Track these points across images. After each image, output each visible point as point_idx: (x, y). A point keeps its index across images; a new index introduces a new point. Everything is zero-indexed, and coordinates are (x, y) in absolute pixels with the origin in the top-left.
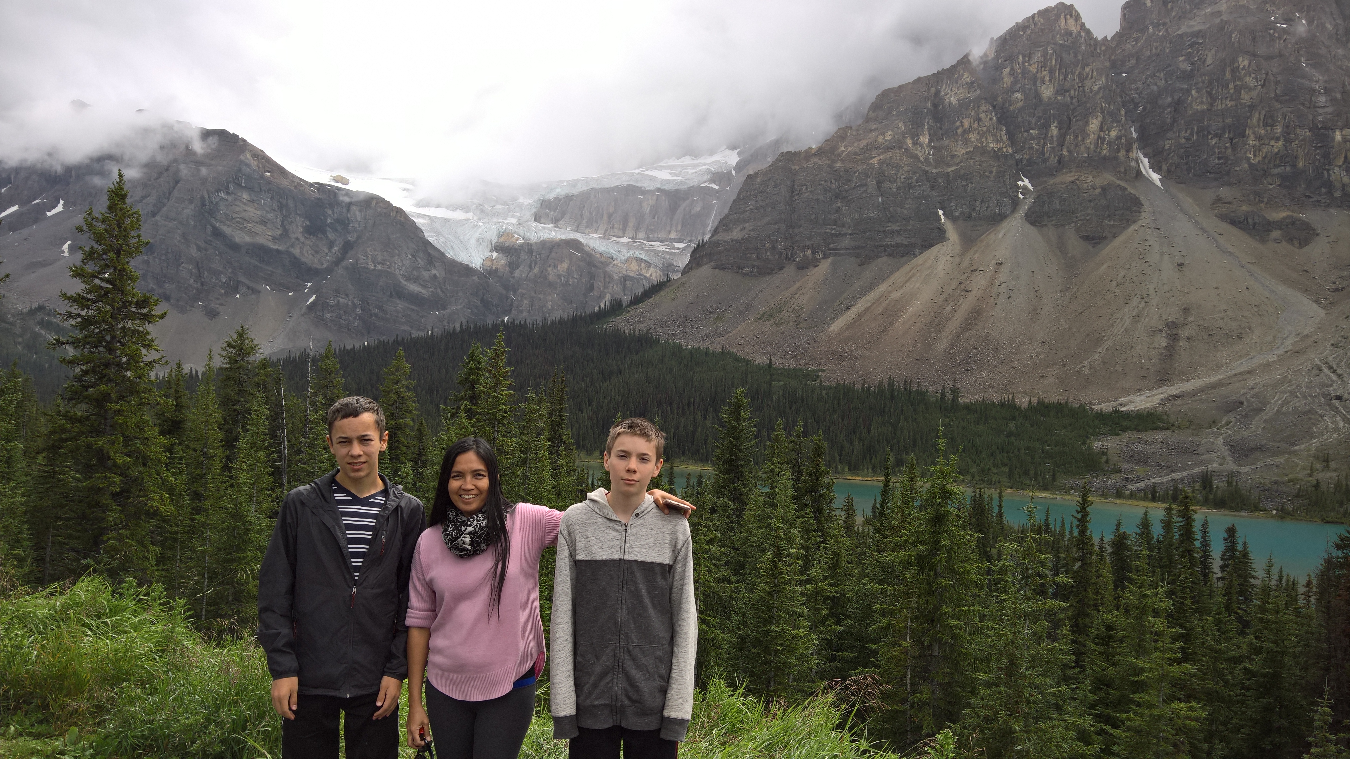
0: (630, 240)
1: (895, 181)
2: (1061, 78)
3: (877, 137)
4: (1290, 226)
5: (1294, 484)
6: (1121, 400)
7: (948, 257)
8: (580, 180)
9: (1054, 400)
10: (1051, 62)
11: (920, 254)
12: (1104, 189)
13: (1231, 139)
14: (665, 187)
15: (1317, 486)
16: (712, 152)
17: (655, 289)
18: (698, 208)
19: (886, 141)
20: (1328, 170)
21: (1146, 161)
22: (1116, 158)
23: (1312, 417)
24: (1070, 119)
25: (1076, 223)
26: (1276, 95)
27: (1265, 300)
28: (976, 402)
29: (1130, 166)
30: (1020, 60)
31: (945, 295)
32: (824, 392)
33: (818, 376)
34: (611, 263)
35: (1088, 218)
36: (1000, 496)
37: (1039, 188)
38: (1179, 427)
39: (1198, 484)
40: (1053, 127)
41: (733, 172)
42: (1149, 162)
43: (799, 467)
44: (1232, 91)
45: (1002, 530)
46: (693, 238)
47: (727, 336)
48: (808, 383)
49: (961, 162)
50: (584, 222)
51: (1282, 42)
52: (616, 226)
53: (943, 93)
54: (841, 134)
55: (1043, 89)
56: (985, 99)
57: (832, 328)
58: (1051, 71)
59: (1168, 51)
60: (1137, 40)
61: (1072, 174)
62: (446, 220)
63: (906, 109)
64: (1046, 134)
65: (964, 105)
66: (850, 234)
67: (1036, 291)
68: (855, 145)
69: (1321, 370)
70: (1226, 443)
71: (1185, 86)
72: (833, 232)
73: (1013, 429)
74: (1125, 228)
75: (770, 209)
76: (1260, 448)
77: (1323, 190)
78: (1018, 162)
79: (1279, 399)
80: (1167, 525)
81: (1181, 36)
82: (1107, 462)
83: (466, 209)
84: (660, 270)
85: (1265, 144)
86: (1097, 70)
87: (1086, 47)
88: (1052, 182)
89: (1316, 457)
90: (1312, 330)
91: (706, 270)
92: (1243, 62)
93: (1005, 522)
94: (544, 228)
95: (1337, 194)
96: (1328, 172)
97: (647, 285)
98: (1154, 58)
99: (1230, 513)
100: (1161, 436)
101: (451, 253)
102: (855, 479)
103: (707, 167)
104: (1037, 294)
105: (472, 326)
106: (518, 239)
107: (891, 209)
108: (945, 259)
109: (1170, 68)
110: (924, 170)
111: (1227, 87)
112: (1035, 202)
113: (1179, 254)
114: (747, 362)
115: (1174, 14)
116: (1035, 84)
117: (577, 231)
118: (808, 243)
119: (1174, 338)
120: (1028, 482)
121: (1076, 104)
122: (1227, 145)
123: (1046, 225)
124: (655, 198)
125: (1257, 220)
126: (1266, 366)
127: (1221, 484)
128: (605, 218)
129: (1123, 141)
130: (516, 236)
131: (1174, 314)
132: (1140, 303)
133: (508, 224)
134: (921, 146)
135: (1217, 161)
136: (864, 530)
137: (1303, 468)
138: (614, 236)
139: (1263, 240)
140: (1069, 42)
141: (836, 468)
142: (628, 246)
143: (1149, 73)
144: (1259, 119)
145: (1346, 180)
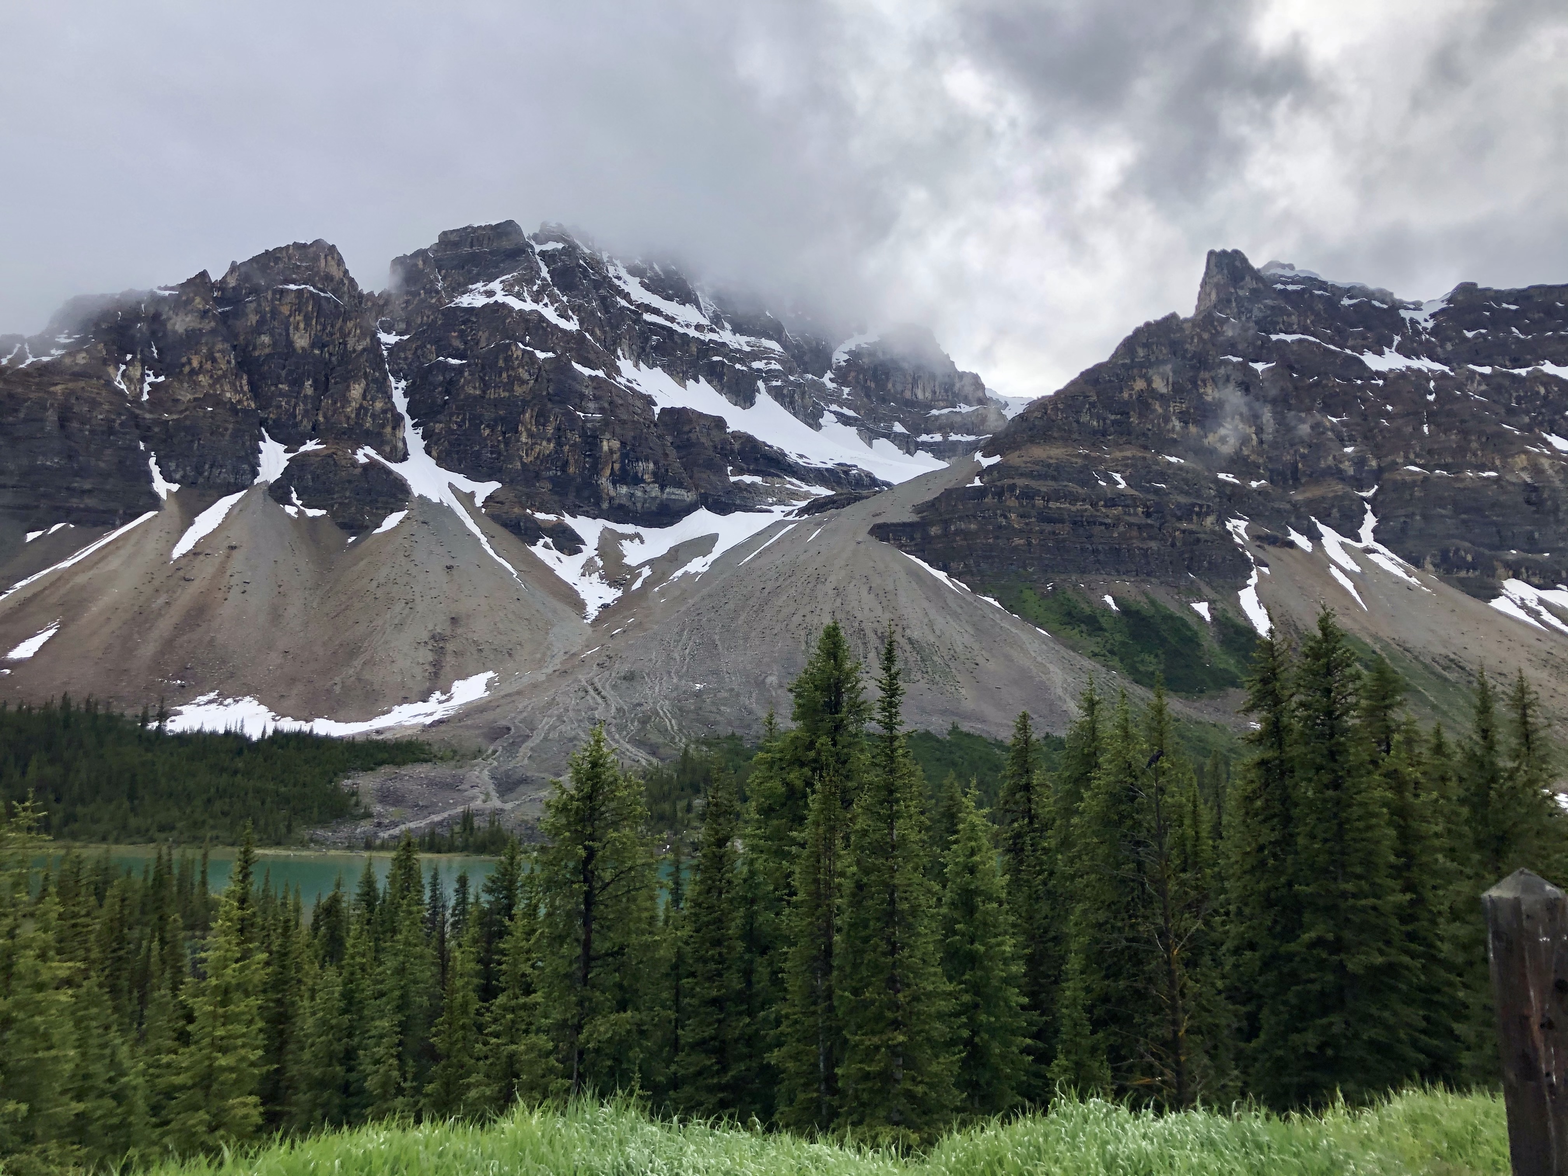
1: (88, 421)
2: (318, 328)
3: (63, 357)
4: (558, 532)
7: (163, 534)
9: (295, 727)
10: (308, 307)
11: (121, 524)
12: (366, 468)
13: (504, 433)
20: (596, 481)
22: (380, 434)
24: (327, 379)
25: (332, 506)
26: (548, 393)
27: (536, 613)
28: (191, 729)
29: (395, 447)
30: (270, 296)
31: (156, 583)
35: (346, 502)
38: (441, 759)
39: (458, 827)
40: (307, 385)
44: (505, 381)
49: (185, 410)
51: (554, 338)
53: (165, 318)
55: (296, 337)
56: (222, 335)
58: (307, 319)
59: (440, 322)
60: (407, 303)
61: (328, 446)
64: (299, 393)
65: (193, 338)
67: (280, 586)
69: (587, 692)
70: (492, 777)
71: (457, 366)
76: (524, 781)
77: (591, 498)
78: (262, 419)
79: (546, 724)
81: (455, 309)
82: (357, 805)
85: (537, 444)
86: (362, 328)
87: (349, 299)
90: (578, 648)
92: (517, 352)
95: (605, 504)
98: (425, 328)
100: (422, 770)
104: (280, 590)
107: (81, 459)
109: (440, 344)
110: (133, 413)
111: (500, 375)
112: (281, 475)
113: (446, 554)
115: (447, 283)
116: (287, 330)
119: (440, 652)
121: (336, 363)
122: (500, 438)
125: (529, 525)
126: (535, 686)
127: (482, 825)
129: (389, 416)
131: (441, 625)
132: (404, 609)
134: (130, 380)
135: (489, 455)
140: (330, 288)
143: (419, 343)
144: (532, 417)
145: (612, 493)
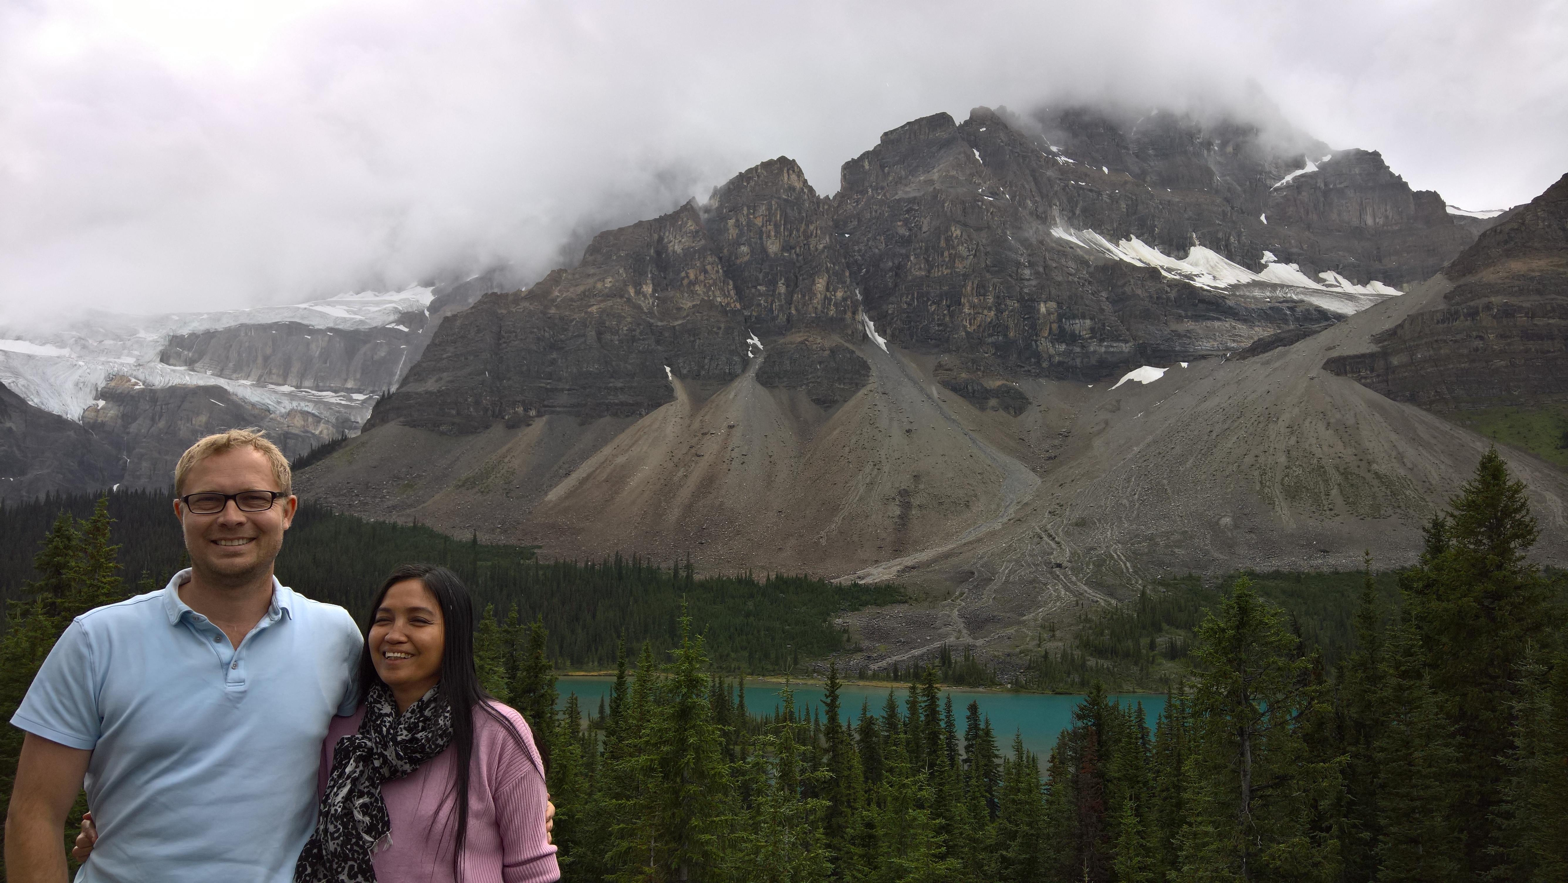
0: (293, 389)
1: (616, 333)
2: (786, 234)
3: (595, 283)
4: (1005, 395)
5: (1026, 655)
6: (859, 573)
7: (677, 419)
8: (226, 313)
9: (793, 574)
10: (776, 217)
11: (647, 414)
12: (832, 351)
13: (949, 307)
14: (340, 327)
15: (1046, 656)
16: (399, 290)
17: (326, 450)
18: (382, 353)
19: (606, 288)
20: (1036, 341)
21: (871, 324)
22: (843, 320)
23: (1037, 585)
24: (796, 277)
25: (807, 385)
26: (987, 265)
27: (988, 468)
28: (711, 579)
29: (856, 329)
30: (745, 212)
31: (676, 460)
32: (541, 573)
33: (534, 554)
34: (266, 417)
35: (818, 380)
36: (741, 684)
37: (769, 347)
38: (916, 600)
39: (937, 660)
40: (780, 284)
41: (427, 313)
42: (874, 325)
43: (514, 662)
44: (947, 259)
45: (744, 723)
46: (376, 389)
47: (421, 506)
48: (522, 562)
49: (687, 316)
50: (231, 365)
51: (989, 214)
52: (274, 371)
53: (666, 240)
54: (555, 277)
55: (769, 243)
56: (710, 250)
57: (549, 496)
58: (777, 226)
59: (886, 215)
60: (857, 202)
61: (801, 334)
62: (30, 357)
63: (627, 255)
64: (774, 291)
65: (689, 255)
66: (569, 390)
67: (771, 456)
68: (571, 290)
69: (1041, 538)
70: (961, 616)
71: (904, 251)
72: (548, 386)
73: (751, 608)
74: (855, 392)
75: (472, 358)
76: (991, 620)
77: (1033, 360)
78: (747, 319)
79: (1006, 568)
80: (913, 705)
81: (899, 201)
82: (848, 640)
83: (60, 342)
84: (333, 426)
85: (979, 313)
86: (821, 228)
87: (809, 204)
88: (781, 341)
89: (1043, 627)
90: (1031, 498)
91: (392, 428)
92: (956, 231)
93: (747, 714)
94: (174, 371)
95: (1045, 365)
96: (1036, 343)
97: (315, 445)
98: (874, 221)
99: (968, 689)
100: (899, 610)
101: (36, 400)
102: (578, 674)
103: (394, 305)
104: (771, 459)
105: (64, 497)
106: (136, 384)
107: (614, 363)
108: (674, 420)
109: (888, 233)
110: (649, 322)
111: (942, 255)
112: (765, 362)
113: (906, 420)
114: (446, 539)
115: (890, 179)
116: (761, 238)
117: (220, 376)
118: (518, 399)
119: (906, 506)
120: (770, 667)
121: (802, 262)
122: (945, 312)
123: (777, 386)
124: (326, 339)
125: (976, 388)
126: (993, 534)
127: (958, 659)
128: (260, 360)
129: (849, 303)
130: (133, 380)
131: (905, 482)
132: (872, 470)
133: (123, 364)
134: (645, 296)
135: (937, 328)
136: (590, 735)
137: (1033, 639)
138: (272, 383)
139: (983, 409)
140: (793, 197)
141: (556, 663)
142: (291, 396)
143: (870, 235)
144: (973, 289)
145: (1052, 351)
